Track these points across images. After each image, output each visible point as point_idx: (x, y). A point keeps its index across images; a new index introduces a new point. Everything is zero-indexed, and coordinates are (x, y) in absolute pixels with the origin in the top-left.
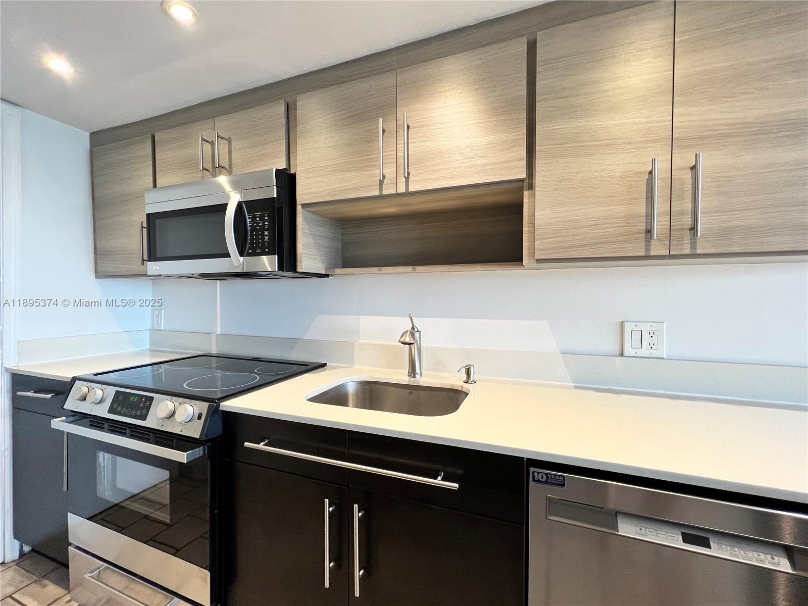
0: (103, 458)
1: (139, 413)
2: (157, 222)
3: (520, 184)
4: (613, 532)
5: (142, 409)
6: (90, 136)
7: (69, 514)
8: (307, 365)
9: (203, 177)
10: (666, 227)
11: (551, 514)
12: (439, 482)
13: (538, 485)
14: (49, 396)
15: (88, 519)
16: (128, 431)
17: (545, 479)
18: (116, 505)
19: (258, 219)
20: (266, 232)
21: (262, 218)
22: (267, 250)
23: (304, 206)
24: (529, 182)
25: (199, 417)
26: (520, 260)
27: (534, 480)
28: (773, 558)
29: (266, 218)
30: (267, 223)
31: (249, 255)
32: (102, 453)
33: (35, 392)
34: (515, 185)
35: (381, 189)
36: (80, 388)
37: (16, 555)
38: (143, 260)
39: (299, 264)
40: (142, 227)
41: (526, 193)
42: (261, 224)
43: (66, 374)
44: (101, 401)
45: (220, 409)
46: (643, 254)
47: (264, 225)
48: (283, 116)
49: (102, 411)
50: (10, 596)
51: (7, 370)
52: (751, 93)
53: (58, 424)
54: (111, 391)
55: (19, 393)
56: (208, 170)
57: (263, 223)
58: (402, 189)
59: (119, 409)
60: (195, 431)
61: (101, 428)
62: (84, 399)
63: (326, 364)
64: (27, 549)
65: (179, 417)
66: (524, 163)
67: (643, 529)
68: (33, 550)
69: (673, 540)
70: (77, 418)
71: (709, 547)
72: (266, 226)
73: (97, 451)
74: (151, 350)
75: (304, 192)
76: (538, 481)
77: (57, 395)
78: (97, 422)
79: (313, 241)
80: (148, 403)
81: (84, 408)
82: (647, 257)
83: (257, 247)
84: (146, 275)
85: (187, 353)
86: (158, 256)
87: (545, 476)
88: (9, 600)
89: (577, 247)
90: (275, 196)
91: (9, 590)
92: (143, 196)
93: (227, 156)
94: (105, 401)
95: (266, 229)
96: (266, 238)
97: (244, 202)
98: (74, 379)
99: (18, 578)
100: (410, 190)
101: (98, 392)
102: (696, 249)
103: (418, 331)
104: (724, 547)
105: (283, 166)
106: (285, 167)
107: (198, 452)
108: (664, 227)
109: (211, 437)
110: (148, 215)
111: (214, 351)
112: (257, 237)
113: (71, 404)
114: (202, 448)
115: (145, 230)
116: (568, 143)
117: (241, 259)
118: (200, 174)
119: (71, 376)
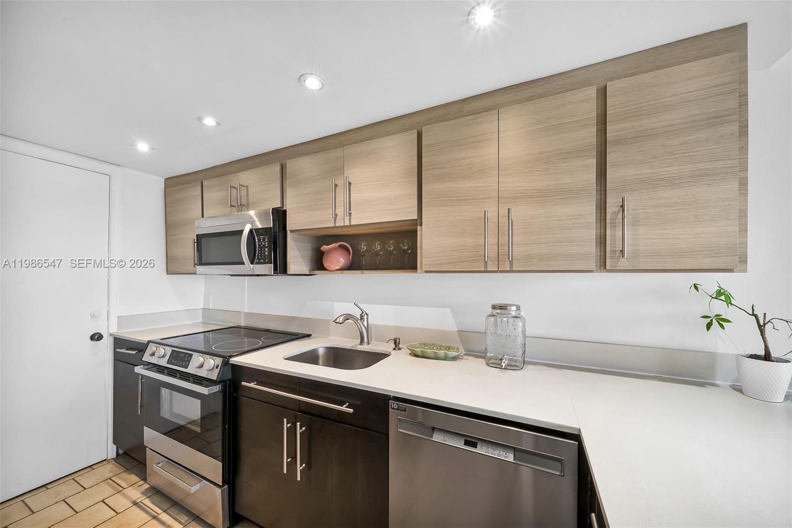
0: (165, 392)
1: (184, 364)
2: (203, 239)
3: (415, 222)
4: (429, 438)
5: (186, 361)
6: (165, 181)
7: (145, 427)
8: (297, 335)
9: (231, 211)
10: (496, 253)
11: (400, 429)
12: (344, 408)
13: (394, 410)
14: (134, 352)
15: (164, 434)
16: (178, 375)
17: (396, 408)
18: (182, 426)
19: (262, 240)
20: (266, 249)
21: (264, 239)
22: (267, 261)
23: (291, 231)
24: (419, 221)
25: (217, 368)
26: (416, 268)
27: (392, 408)
28: (506, 454)
29: (266, 240)
30: (267, 243)
31: (257, 263)
32: (164, 389)
33: (127, 350)
34: (412, 222)
35: (335, 223)
36: (152, 348)
37: (115, 456)
38: (195, 264)
39: (288, 269)
40: (195, 242)
41: (419, 227)
42: (263, 243)
43: (144, 338)
44: (164, 356)
45: (230, 362)
46: (483, 269)
47: (265, 244)
48: (279, 173)
49: (163, 362)
50: (110, 479)
51: (111, 335)
52: (541, 171)
53: (139, 370)
54: (169, 350)
55: (117, 350)
56: (234, 206)
57: (265, 243)
58: (347, 223)
59: (173, 361)
60: (214, 376)
61: (163, 373)
62: (153, 354)
63: (311, 335)
64: (121, 452)
65: (206, 367)
66: (416, 209)
67: (446, 437)
68: (125, 453)
69: (459, 444)
70: (149, 366)
71: (476, 447)
72: (267, 245)
73: (161, 388)
74: (203, 323)
75: (292, 223)
76: (394, 408)
77: (139, 351)
78: (160, 369)
79: (298, 253)
80: (189, 358)
81: (154, 360)
82: (486, 272)
83: (262, 259)
84: (196, 274)
85: (227, 325)
86: (203, 262)
87: (397, 406)
88: (109, 480)
89: (446, 264)
90: (272, 226)
91: (110, 475)
92: (194, 222)
93: (246, 197)
94: (165, 356)
95: (267, 247)
96: (267, 253)
97: (254, 229)
98: (149, 342)
99: (115, 469)
100: (352, 223)
101: (162, 351)
102: (512, 267)
103: (366, 314)
104: (483, 447)
105: (278, 205)
106: (279, 206)
107: (217, 388)
108: (495, 253)
109: (223, 379)
110: (197, 235)
111: (243, 324)
112: (261, 252)
113: (146, 358)
114: (218, 386)
115: (196, 244)
116: (441, 198)
117: (252, 266)
118: (229, 209)
119: (147, 340)
